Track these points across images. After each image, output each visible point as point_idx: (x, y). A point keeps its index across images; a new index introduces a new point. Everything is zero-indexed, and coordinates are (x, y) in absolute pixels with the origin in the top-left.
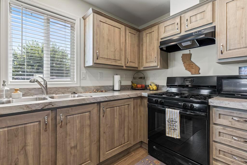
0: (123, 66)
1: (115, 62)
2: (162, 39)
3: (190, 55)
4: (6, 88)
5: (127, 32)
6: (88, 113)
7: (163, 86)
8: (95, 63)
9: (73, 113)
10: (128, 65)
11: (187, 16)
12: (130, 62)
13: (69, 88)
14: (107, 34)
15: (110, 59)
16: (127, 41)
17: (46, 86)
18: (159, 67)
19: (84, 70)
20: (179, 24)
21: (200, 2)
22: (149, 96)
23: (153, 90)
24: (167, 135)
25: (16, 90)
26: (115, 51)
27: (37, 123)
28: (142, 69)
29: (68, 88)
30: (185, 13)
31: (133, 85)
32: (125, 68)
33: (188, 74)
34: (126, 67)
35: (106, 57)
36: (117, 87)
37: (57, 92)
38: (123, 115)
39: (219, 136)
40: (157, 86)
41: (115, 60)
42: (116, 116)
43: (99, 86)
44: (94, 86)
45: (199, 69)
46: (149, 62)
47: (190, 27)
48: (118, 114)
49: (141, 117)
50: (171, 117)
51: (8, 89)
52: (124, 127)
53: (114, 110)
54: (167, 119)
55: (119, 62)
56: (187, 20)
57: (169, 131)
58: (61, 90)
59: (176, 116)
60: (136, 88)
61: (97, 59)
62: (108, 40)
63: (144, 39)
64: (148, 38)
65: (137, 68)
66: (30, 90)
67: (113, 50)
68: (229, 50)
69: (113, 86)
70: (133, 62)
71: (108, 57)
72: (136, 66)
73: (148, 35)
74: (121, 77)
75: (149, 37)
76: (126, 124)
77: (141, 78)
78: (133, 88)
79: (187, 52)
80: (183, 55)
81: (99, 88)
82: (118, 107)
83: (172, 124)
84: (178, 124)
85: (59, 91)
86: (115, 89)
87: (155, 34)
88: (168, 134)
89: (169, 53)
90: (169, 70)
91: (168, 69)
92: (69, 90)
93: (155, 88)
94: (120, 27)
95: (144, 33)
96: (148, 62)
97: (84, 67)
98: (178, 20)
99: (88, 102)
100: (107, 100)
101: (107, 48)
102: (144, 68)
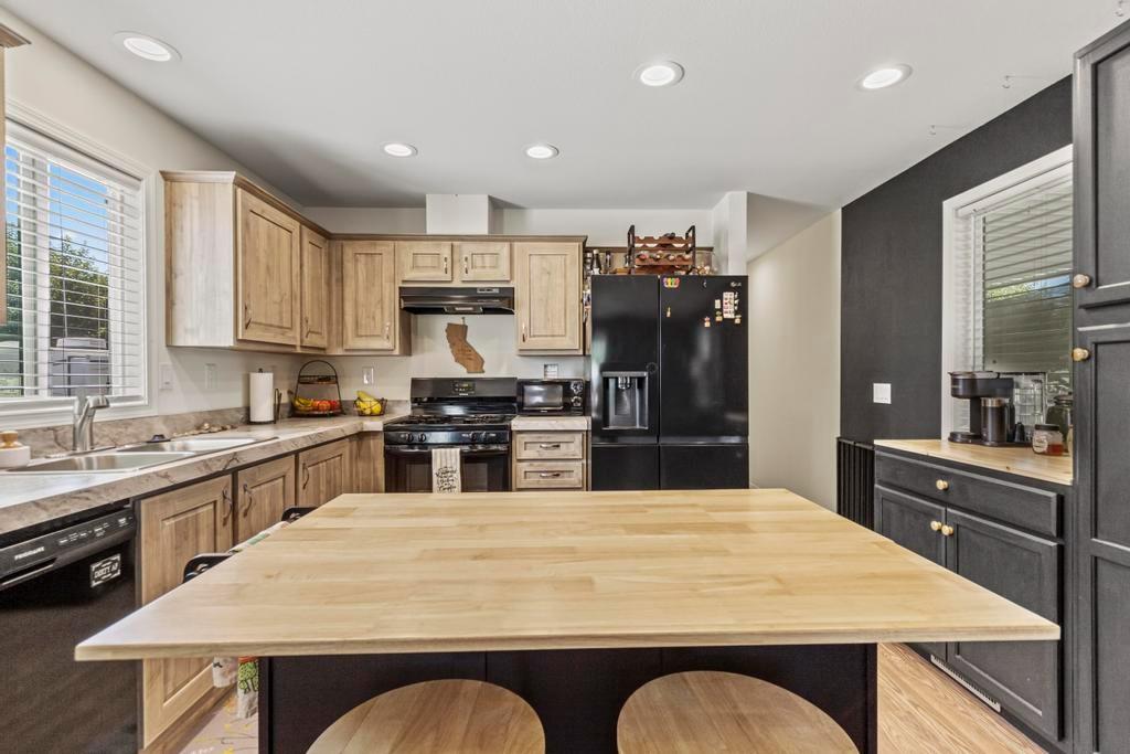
0: (294, 346)
2: (404, 282)
3: (465, 328)
5: (306, 240)
6: (282, 480)
7: (399, 402)
8: (239, 341)
9: (261, 479)
10: (307, 342)
11: (467, 248)
12: (311, 332)
14: (265, 251)
15: (271, 326)
16: (305, 269)
18: (397, 352)
19: (166, 358)
20: (449, 260)
21: (489, 232)
22: (387, 429)
25: (8, 438)
26: (281, 301)
27: (211, 507)
28: (339, 352)
30: (462, 240)
31: (297, 403)
32: (299, 350)
33: (459, 371)
34: (302, 347)
35: (264, 322)
39: (525, 477)
40: (382, 402)
41: (282, 327)
44: (194, 413)
45: (483, 362)
46: (366, 336)
47: (471, 275)
50: (444, 465)
53: (319, 470)
55: (290, 334)
56: (466, 259)
59: (453, 461)
60: (316, 413)
61: (247, 326)
62: (268, 268)
63: (349, 265)
64: (361, 266)
65: (324, 349)
67: (276, 297)
68: (534, 336)
69: (248, 409)
70: (317, 333)
71: (266, 320)
72: (323, 343)
73: (361, 259)
75: (366, 264)
77: (327, 379)
78: (297, 413)
79: (457, 320)
80: (449, 325)
81: (215, 416)
82: (324, 463)
84: (457, 476)
86: (252, 420)
87: (384, 264)
90: (414, 359)
91: (410, 355)
93: (377, 408)
94: (290, 227)
95: (350, 250)
96: (361, 336)
97: (167, 346)
98: (446, 252)
100: (310, 443)
101: (266, 294)
102: (347, 350)
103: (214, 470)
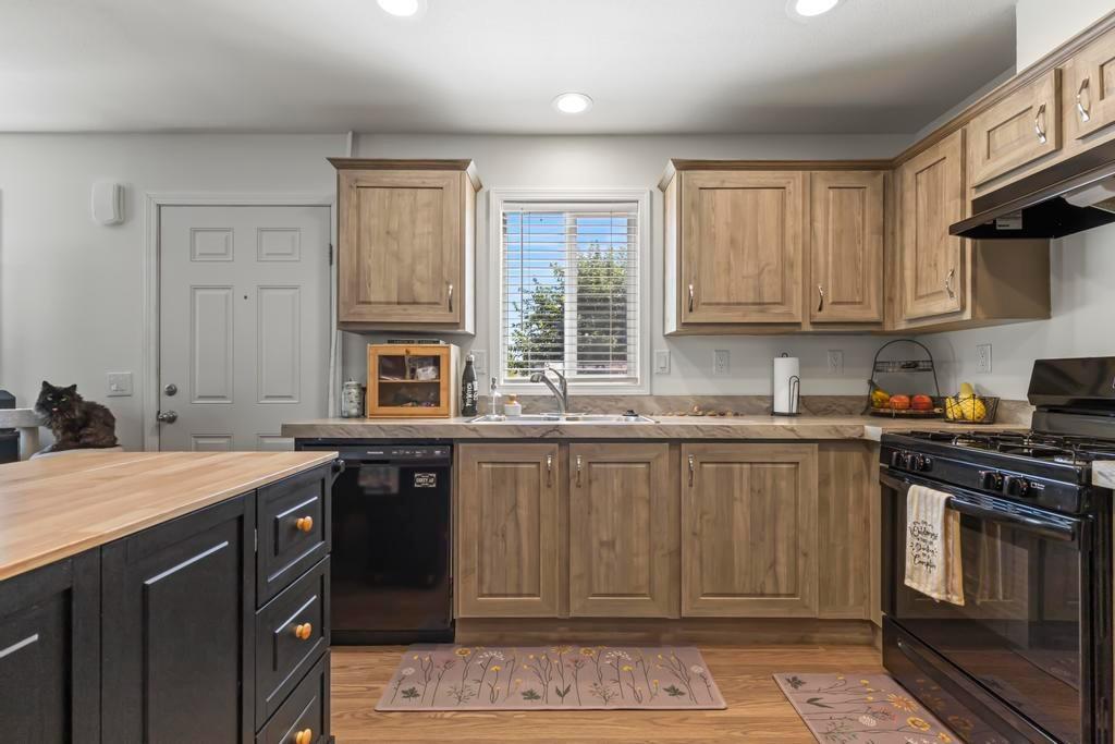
0: (798, 324)
1: (761, 311)
2: (978, 187)
4: (497, 394)
5: (821, 187)
6: (643, 466)
8: (684, 324)
9: (605, 458)
10: (821, 316)
12: (833, 303)
13: (621, 400)
14: (727, 224)
15: (739, 304)
16: (819, 224)
17: (565, 393)
18: (967, 315)
19: (663, 348)
20: (1051, 110)
22: (883, 440)
23: (963, 420)
24: (908, 582)
25: (512, 398)
26: (760, 274)
27: (534, 466)
28: (902, 326)
29: (617, 399)
31: (875, 396)
32: (809, 328)
34: (814, 324)
35: (724, 300)
36: (782, 403)
37: (590, 409)
38: (768, 498)
42: (737, 494)
43: (715, 397)
44: (694, 397)
46: (927, 295)
47: (1097, 118)
48: (746, 487)
49: (866, 522)
50: (922, 518)
51: (500, 395)
52: (774, 540)
53: (730, 471)
54: (909, 524)
55: (780, 310)
56: (1086, 84)
57: (913, 569)
58: (599, 402)
60: (882, 410)
61: (691, 310)
62: (733, 242)
63: (909, 196)
64: (922, 189)
65: (879, 324)
66: (535, 400)
67: (750, 270)
70: (854, 303)
71: (729, 297)
72: (873, 314)
73: (922, 177)
74: (802, 366)
75: (928, 184)
76: (783, 530)
77: (913, 365)
78: (873, 410)
81: (712, 401)
82: (745, 466)
83: (923, 544)
84: (938, 546)
85: (595, 407)
86: (776, 410)
87: (950, 173)
88: (912, 579)
89: (1052, 241)
91: (1048, 316)
92: (621, 404)
94: (782, 183)
95: (908, 173)
96: (921, 297)
97: (664, 336)
98: (1044, 93)
99: (642, 435)
100: (701, 435)
101: (728, 270)
102: (911, 321)
103: (528, 435)
